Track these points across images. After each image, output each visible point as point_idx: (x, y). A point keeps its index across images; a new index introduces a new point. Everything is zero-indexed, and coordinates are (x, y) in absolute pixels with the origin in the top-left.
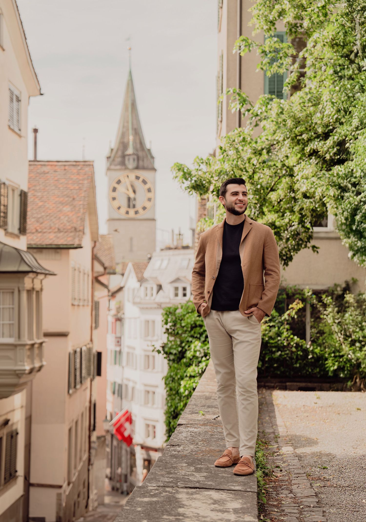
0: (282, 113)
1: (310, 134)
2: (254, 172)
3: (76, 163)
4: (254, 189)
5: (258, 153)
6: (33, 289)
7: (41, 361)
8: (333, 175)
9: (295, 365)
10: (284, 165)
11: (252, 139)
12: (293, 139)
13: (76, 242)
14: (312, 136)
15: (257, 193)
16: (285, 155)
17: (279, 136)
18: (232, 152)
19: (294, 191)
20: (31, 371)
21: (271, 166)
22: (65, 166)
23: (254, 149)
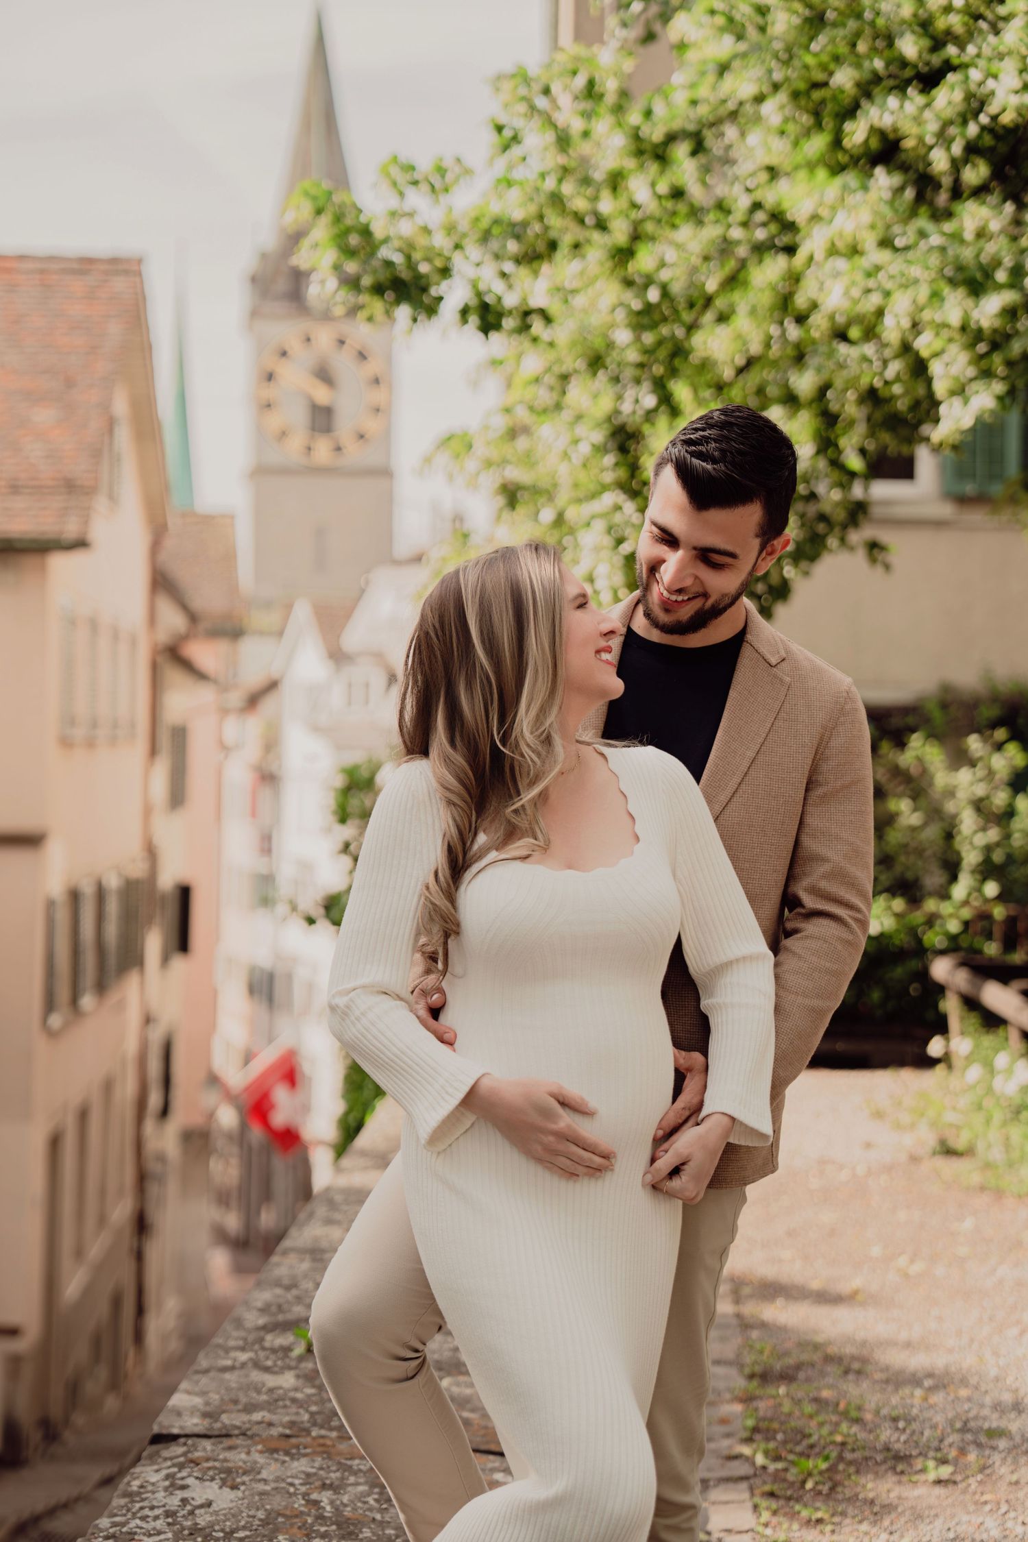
1: (866, 65)
2: (637, 236)
4: (637, 305)
8: (957, 237)
11: (624, 94)
12: (795, 95)
13: (70, 529)
14: (873, 73)
15: (645, 321)
16: (765, 162)
17: (742, 85)
18: (536, 140)
19: (801, 319)
21: (704, 209)
23: (636, 136)
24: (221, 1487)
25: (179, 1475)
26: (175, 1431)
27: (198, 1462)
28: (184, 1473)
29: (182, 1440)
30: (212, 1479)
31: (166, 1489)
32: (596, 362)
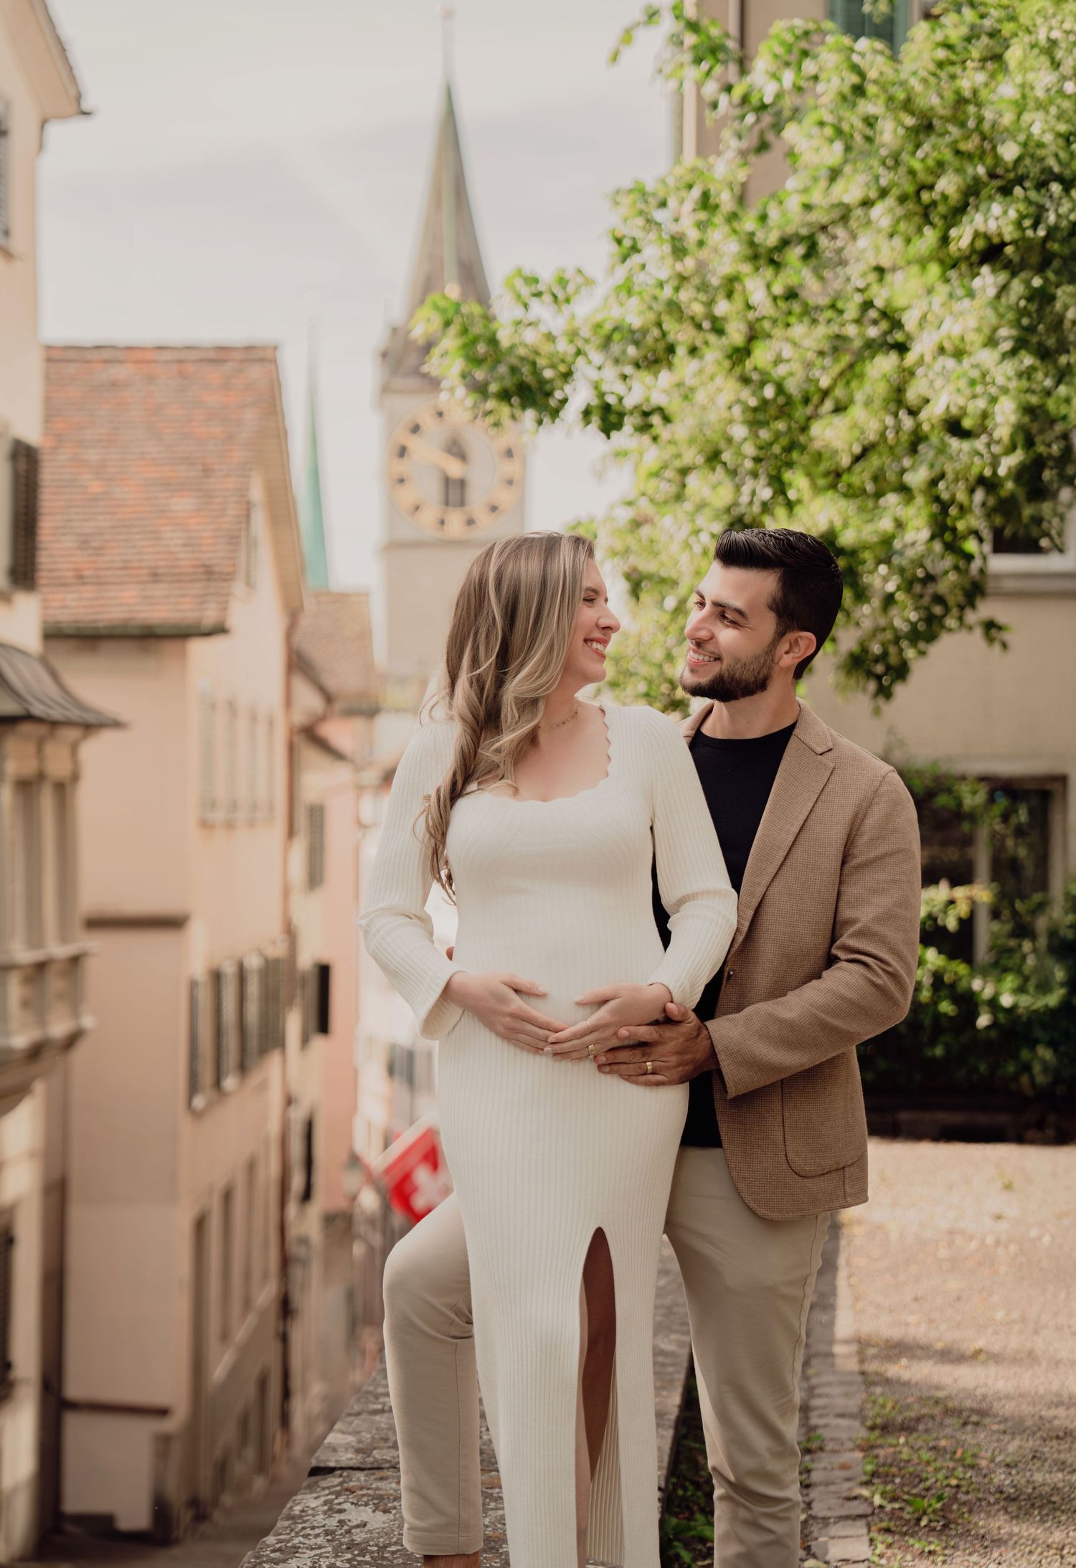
0: (859, 90)
1: (970, 170)
2: (753, 336)
3: (220, 355)
4: (753, 402)
5: (769, 257)
6: (41, 776)
7: (76, 1014)
9: (929, 1053)
10: (868, 305)
12: (902, 199)
13: (210, 616)
14: (976, 179)
15: (761, 416)
16: (873, 263)
17: (851, 190)
19: (913, 413)
20: (36, 1052)
21: (819, 308)
22: (181, 362)
23: (751, 242)
24: (374, 1511)
25: (336, 1501)
26: (332, 1464)
27: (353, 1490)
28: (341, 1500)
29: (338, 1472)
30: (366, 1504)
31: (325, 1513)
32: (714, 457)
